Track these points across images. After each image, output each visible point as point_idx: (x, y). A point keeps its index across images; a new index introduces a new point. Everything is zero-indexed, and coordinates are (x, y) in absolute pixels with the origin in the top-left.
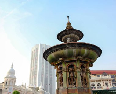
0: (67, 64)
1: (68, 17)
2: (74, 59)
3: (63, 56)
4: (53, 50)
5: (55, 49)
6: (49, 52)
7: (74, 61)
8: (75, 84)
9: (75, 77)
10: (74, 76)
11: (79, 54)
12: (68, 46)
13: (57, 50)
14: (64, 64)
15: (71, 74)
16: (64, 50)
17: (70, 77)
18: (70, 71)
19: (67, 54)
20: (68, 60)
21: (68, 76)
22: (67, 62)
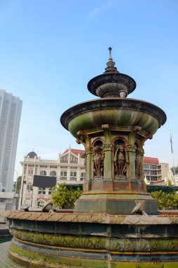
0: (114, 137)
1: (110, 49)
2: (128, 130)
3: (111, 121)
4: (94, 106)
5: (99, 105)
6: (84, 109)
7: (127, 134)
8: (125, 174)
9: (127, 161)
10: (125, 161)
11: (138, 123)
12: (124, 105)
13: (101, 108)
14: (107, 136)
15: (121, 155)
16: (116, 111)
17: (117, 160)
18: (119, 150)
19: (119, 119)
20: (117, 129)
21: (115, 159)
22: (114, 133)
